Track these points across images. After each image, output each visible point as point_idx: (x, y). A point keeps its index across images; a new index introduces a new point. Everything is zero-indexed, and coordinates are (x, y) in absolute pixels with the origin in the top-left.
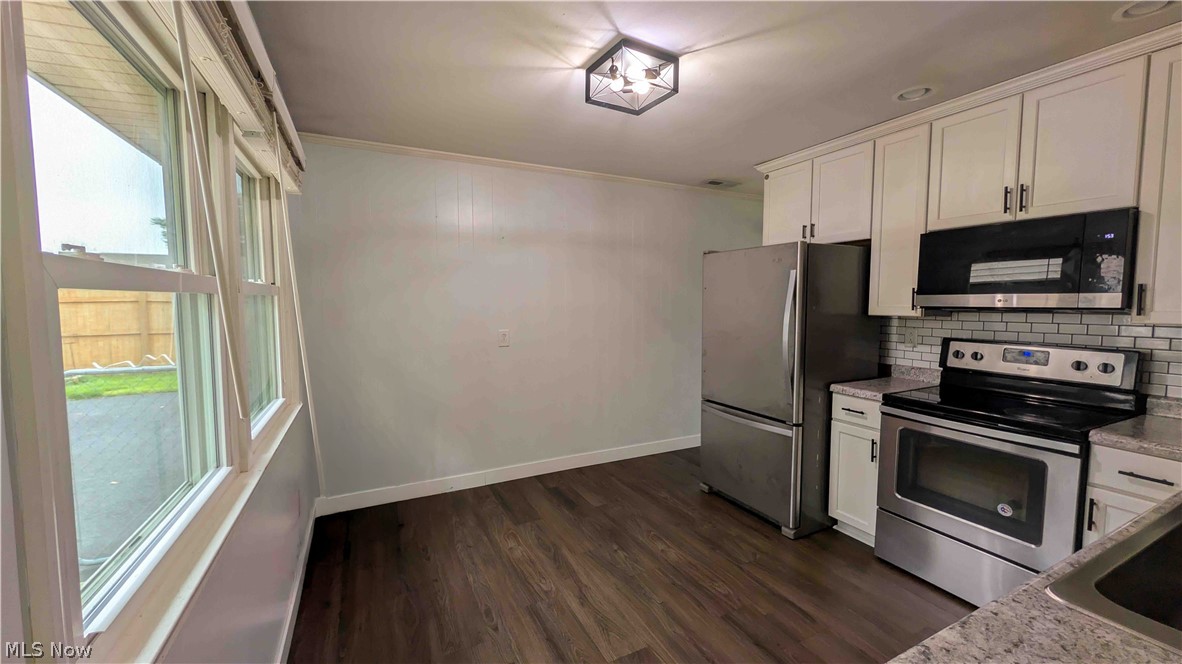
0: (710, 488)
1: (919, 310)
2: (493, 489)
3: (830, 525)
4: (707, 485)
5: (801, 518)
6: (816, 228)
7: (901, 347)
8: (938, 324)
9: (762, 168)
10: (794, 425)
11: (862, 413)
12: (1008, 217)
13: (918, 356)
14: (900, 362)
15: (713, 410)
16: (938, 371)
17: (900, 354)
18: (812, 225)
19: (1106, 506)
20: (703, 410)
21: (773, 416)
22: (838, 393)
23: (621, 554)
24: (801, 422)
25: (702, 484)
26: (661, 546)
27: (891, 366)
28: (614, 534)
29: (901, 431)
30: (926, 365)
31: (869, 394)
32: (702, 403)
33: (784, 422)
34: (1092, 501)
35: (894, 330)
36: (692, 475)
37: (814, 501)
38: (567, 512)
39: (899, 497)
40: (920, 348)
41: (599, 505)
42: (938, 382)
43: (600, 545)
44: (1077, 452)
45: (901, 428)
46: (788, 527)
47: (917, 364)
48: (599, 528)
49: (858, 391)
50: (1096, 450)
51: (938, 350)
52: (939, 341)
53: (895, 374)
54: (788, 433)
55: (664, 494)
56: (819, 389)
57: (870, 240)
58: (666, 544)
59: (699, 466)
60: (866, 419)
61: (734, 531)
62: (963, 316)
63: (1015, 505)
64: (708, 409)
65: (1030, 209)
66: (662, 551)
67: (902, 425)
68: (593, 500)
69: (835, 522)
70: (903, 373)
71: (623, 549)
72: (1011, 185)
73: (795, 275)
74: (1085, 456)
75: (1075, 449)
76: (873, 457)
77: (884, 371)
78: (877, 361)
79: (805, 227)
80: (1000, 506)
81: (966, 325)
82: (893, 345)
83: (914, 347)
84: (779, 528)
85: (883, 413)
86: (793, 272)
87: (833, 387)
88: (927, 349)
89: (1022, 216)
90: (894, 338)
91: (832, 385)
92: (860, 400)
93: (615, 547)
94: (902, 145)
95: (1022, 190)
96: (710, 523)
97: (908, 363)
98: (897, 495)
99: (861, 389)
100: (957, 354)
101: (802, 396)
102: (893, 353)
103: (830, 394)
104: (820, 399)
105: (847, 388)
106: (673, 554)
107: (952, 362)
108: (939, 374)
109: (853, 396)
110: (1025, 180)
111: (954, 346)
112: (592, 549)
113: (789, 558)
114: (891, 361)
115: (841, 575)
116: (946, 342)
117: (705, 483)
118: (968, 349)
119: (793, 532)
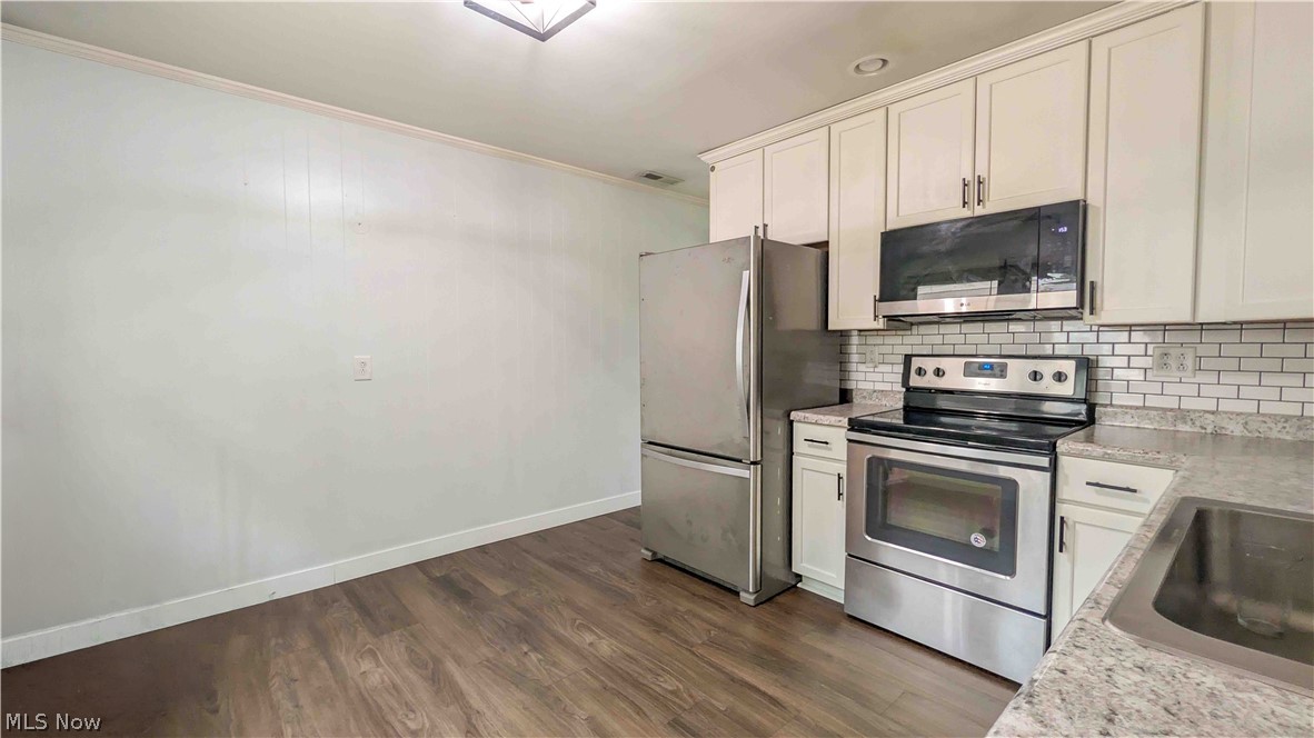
0: (654, 553)
1: (881, 320)
2: (348, 588)
3: (793, 583)
4: (651, 551)
5: (762, 580)
6: (769, 228)
7: (862, 367)
8: (898, 340)
9: (706, 158)
10: (752, 463)
11: (827, 443)
12: (966, 213)
13: (878, 377)
14: (861, 385)
15: (654, 452)
16: (899, 392)
17: (861, 376)
18: (765, 226)
19: (1075, 522)
20: (643, 455)
21: (727, 455)
22: (799, 421)
23: (533, 656)
24: (759, 459)
25: (643, 551)
26: (589, 638)
27: (852, 390)
28: (526, 631)
29: (869, 460)
30: (887, 387)
31: (833, 419)
32: (642, 446)
33: (740, 461)
34: (1062, 518)
35: (854, 349)
36: (633, 540)
37: (776, 556)
38: (458, 609)
39: (869, 539)
40: (882, 368)
41: (506, 592)
42: (901, 404)
43: (504, 650)
44: (1047, 465)
45: (869, 456)
46: (747, 592)
47: (879, 387)
48: (503, 625)
49: (821, 417)
50: (1063, 461)
51: (900, 369)
52: (901, 359)
53: (857, 399)
54: (744, 473)
55: (594, 569)
56: (778, 419)
57: (827, 242)
58: (596, 634)
59: (640, 528)
60: (830, 449)
61: (684, 605)
62: (923, 329)
63: (988, 533)
64: (648, 452)
65: (987, 204)
66: (591, 644)
67: (870, 452)
68: (498, 588)
69: (799, 577)
70: (865, 397)
71: (535, 649)
72: (969, 178)
73: (748, 277)
74: (1054, 468)
75: (1044, 461)
76: (840, 494)
77: (845, 397)
78: (838, 386)
79: (756, 228)
80: (973, 536)
81: (927, 340)
82: (853, 367)
83: (876, 367)
84: (737, 594)
85: (849, 441)
86: (746, 273)
87: (794, 415)
88: (888, 368)
89: (979, 211)
90: (855, 358)
91: (792, 413)
92: (823, 428)
93: (525, 649)
94: (858, 131)
95: (980, 183)
96: (654, 599)
97: (869, 386)
98: (867, 537)
99: (824, 414)
100: (920, 372)
101: (759, 426)
102: (854, 376)
103: (791, 423)
104: (779, 430)
105: (810, 415)
106: (606, 647)
107: (915, 381)
108: (902, 396)
109: (816, 423)
110: (981, 171)
111: (916, 363)
112: (491, 655)
113: (749, 630)
114: (852, 385)
115: (809, 641)
116: (908, 359)
117: (647, 549)
118: (930, 365)
119: (753, 597)
